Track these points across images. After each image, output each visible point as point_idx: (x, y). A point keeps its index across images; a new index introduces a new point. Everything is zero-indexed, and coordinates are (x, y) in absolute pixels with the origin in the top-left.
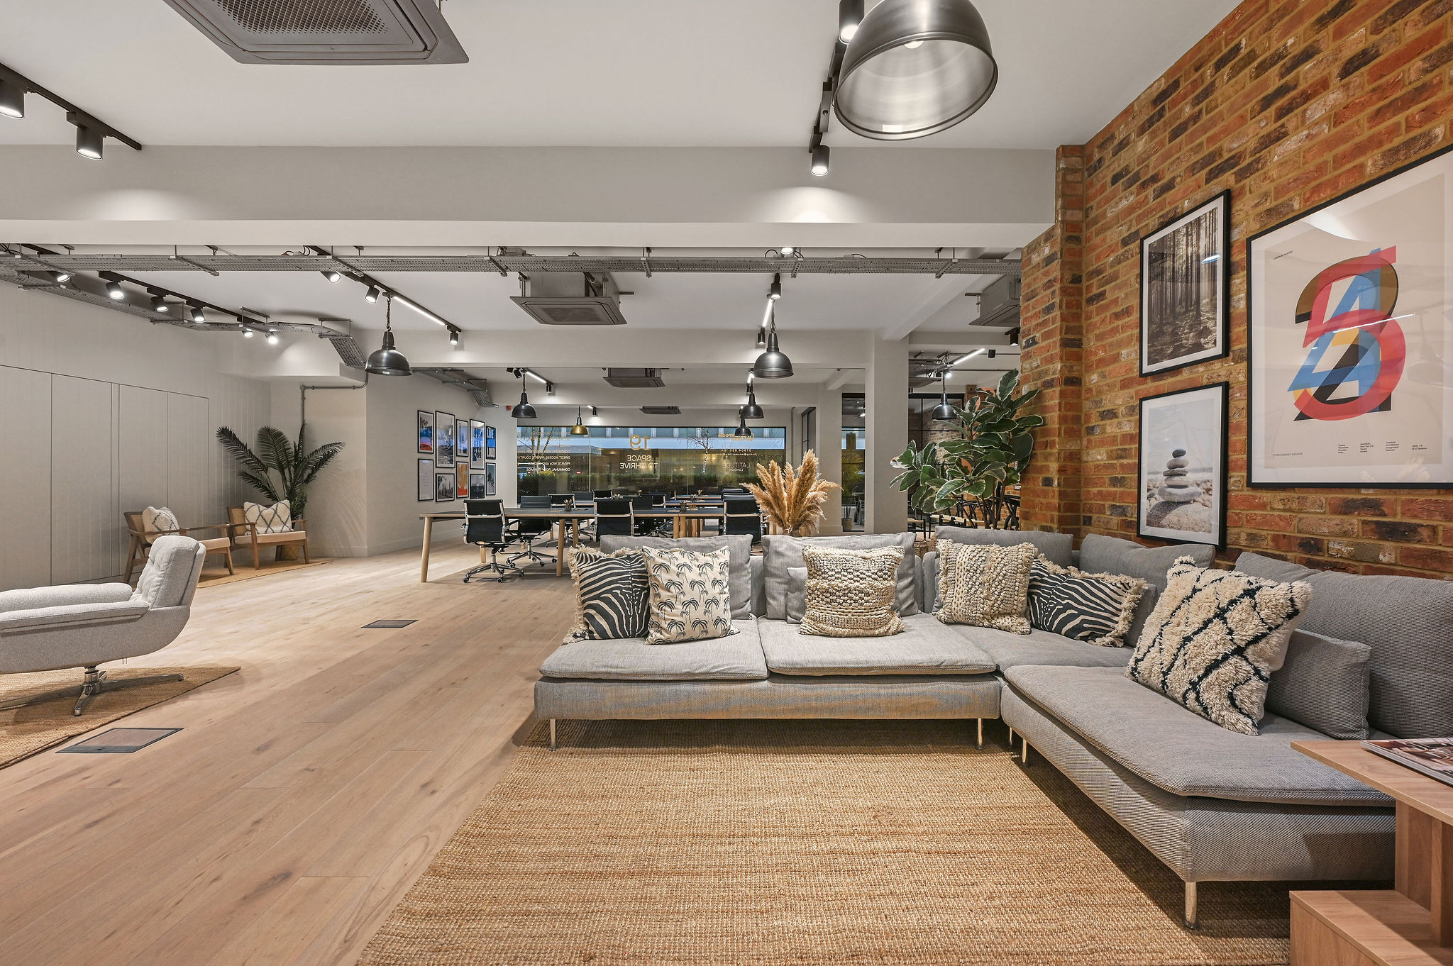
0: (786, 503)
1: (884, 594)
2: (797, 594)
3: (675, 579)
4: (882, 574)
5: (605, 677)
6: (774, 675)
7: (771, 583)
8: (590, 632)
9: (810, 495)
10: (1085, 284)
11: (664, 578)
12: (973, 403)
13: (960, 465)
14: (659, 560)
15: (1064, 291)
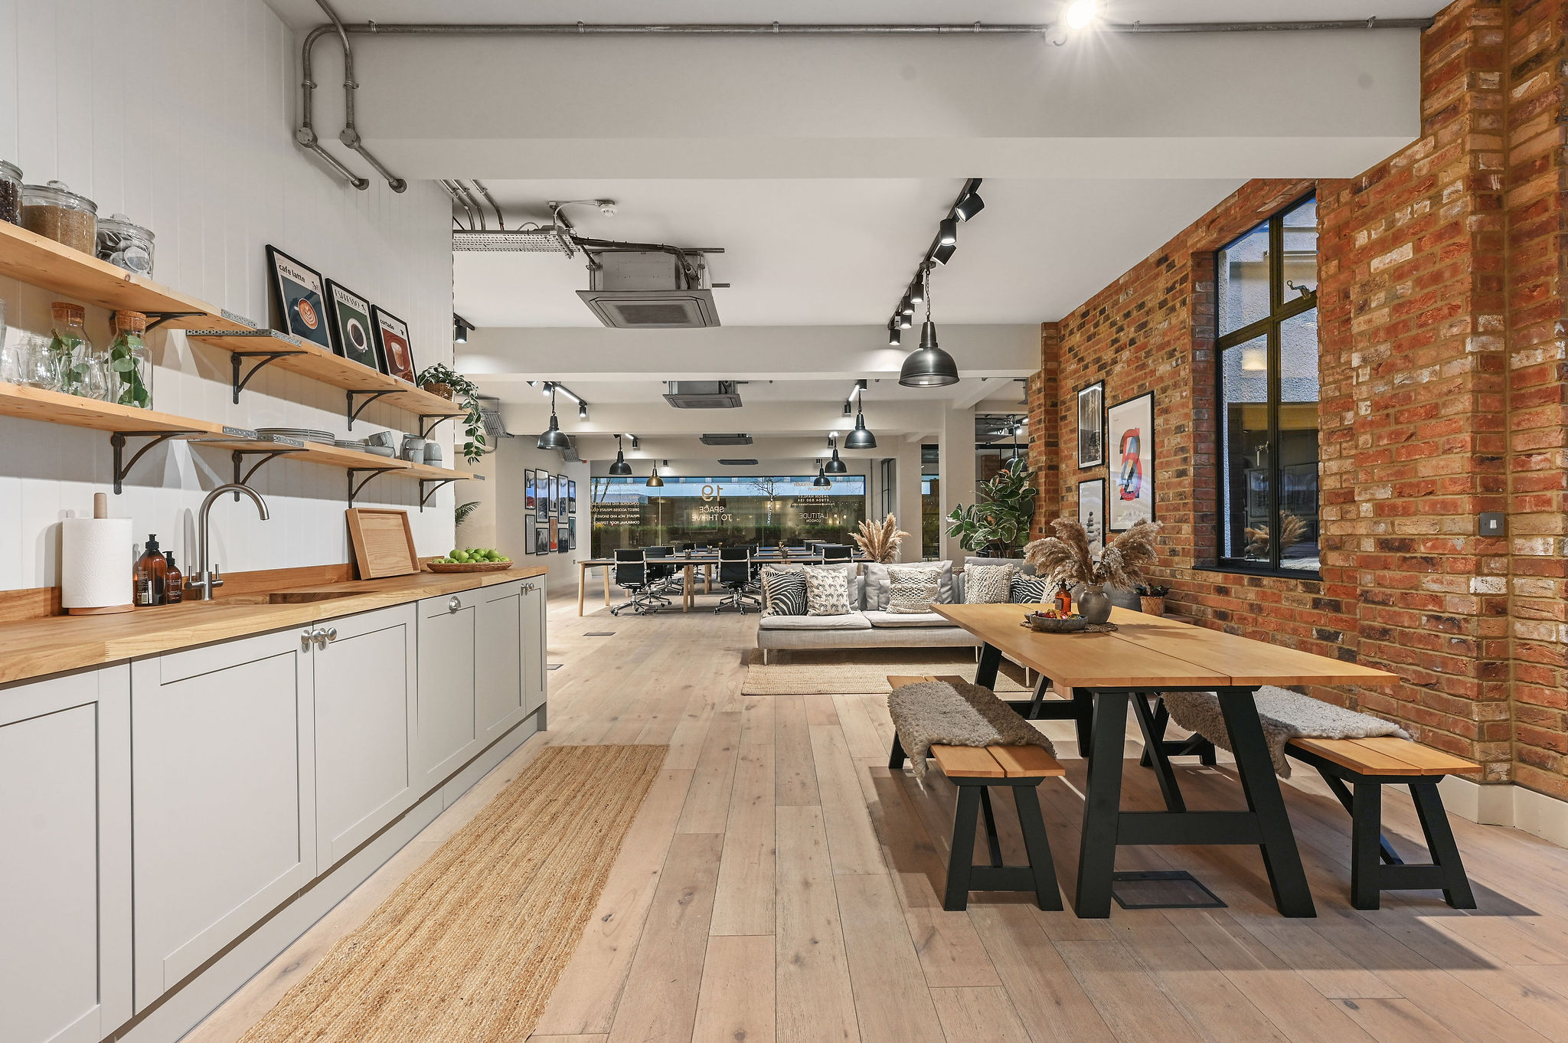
0: (876, 544)
1: (932, 591)
2: (885, 594)
3: (821, 583)
4: (927, 581)
5: (792, 628)
6: (874, 627)
7: (869, 590)
8: (777, 612)
9: (891, 540)
10: (1059, 407)
11: (815, 582)
12: (995, 480)
13: (987, 521)
14: (813, 574)
15: (1046, 412)
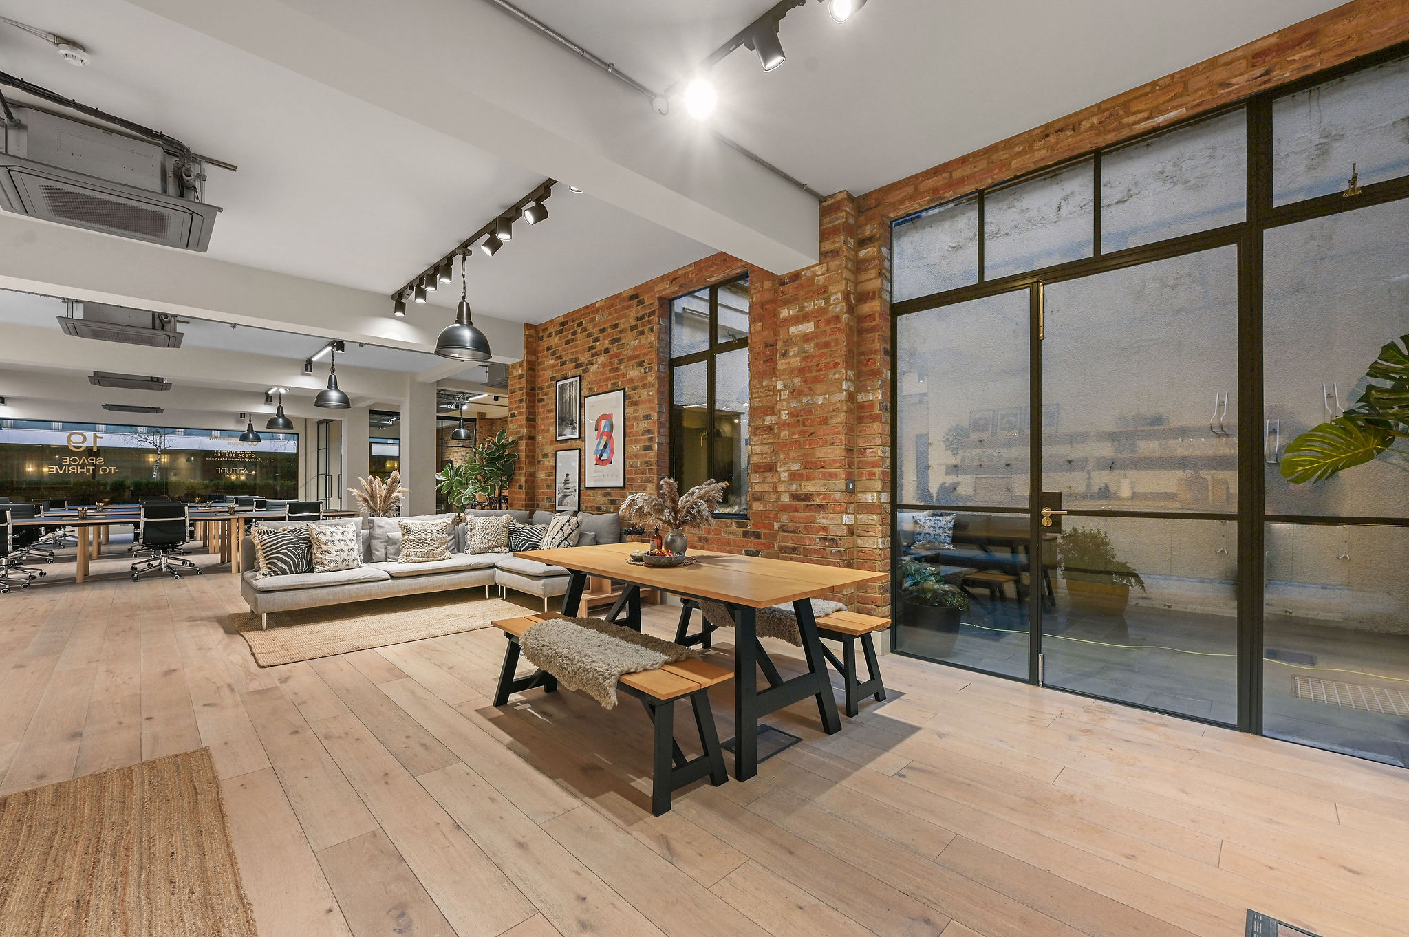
0: (378, 500)
1: (443, 541)
2: (393, 546)
3: (330, 539)
4: (441, 531)
5: (301, 587)
6: (393, 577)
7: (375, 543)
8: (274, 572)
9: (394, 495)
10: (537, 392)
11: (323, 538)
12: (483, 445)
13: (477, 479)
14: (320, 530)
15: (527, 394)
